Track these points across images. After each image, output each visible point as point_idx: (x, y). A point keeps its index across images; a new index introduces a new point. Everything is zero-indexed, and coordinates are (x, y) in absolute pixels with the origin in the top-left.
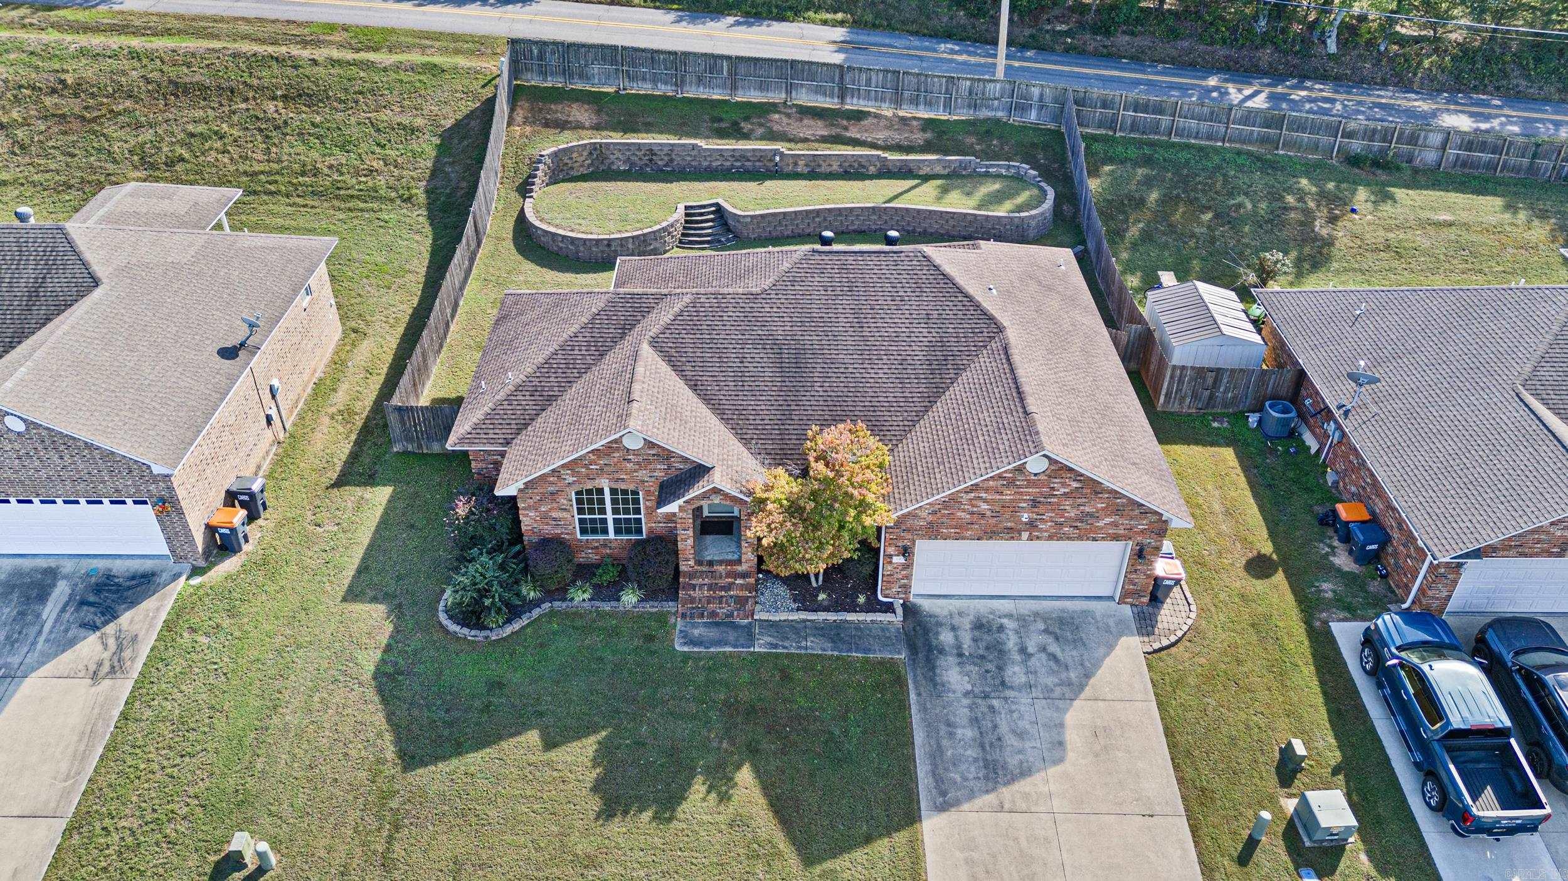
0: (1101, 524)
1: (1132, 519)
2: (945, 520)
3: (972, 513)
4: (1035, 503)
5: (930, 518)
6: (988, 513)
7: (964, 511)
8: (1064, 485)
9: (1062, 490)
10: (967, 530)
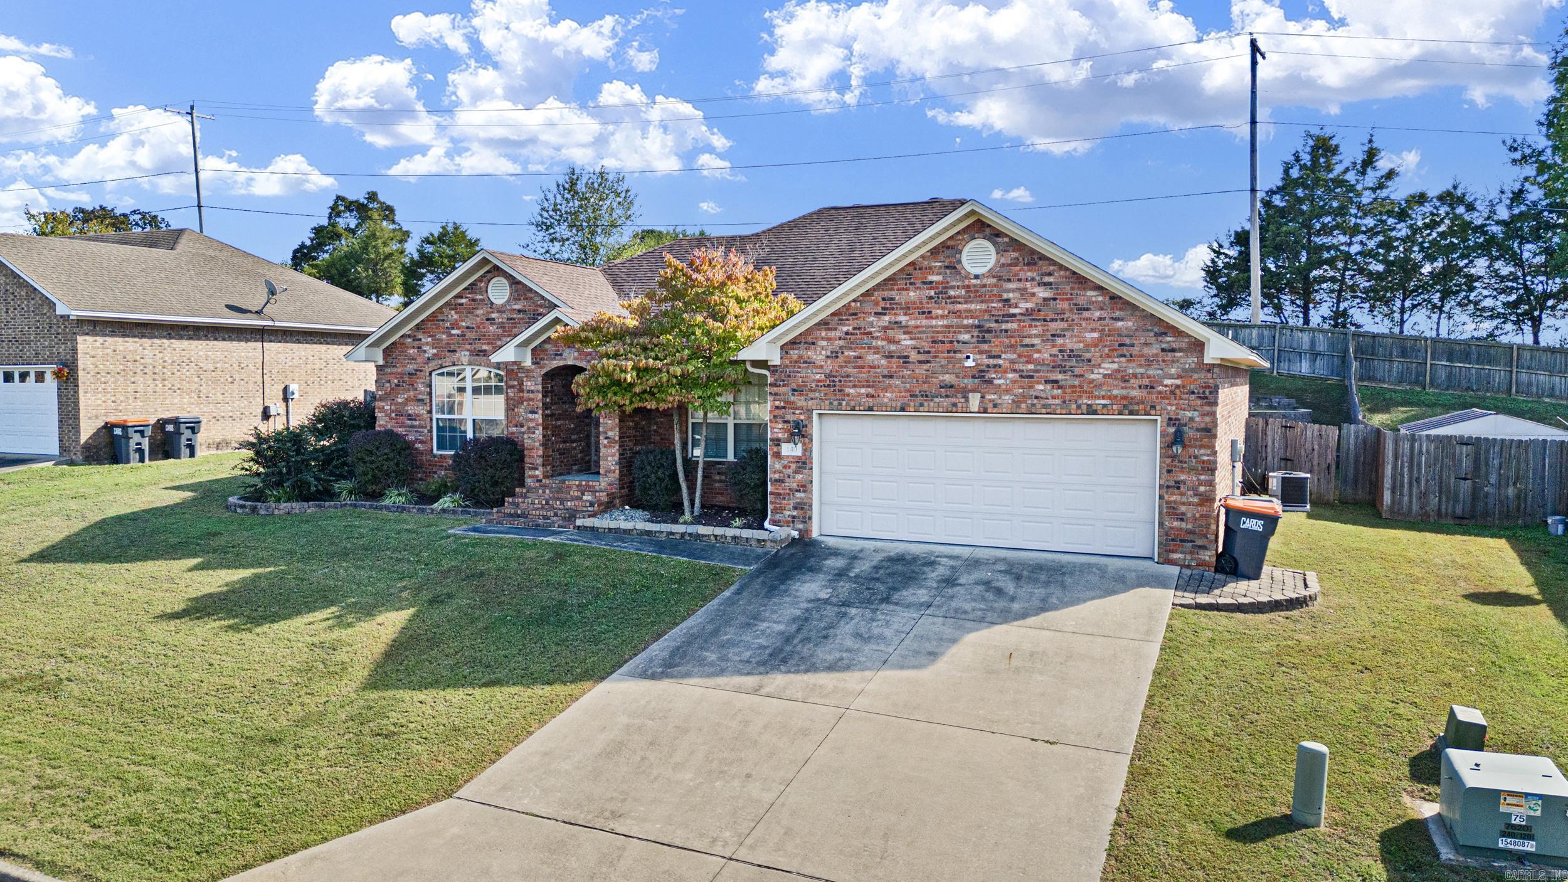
0: (1096, 376)
1: (1149, 363)
2: (850, 370)
3: (889, 356)
4: (983, 333)
5: (829, 366)
6: (914, 356)
7: (877, 350)
8: (1024, 294)
9: (1024, 305)
10: (885, 390)
